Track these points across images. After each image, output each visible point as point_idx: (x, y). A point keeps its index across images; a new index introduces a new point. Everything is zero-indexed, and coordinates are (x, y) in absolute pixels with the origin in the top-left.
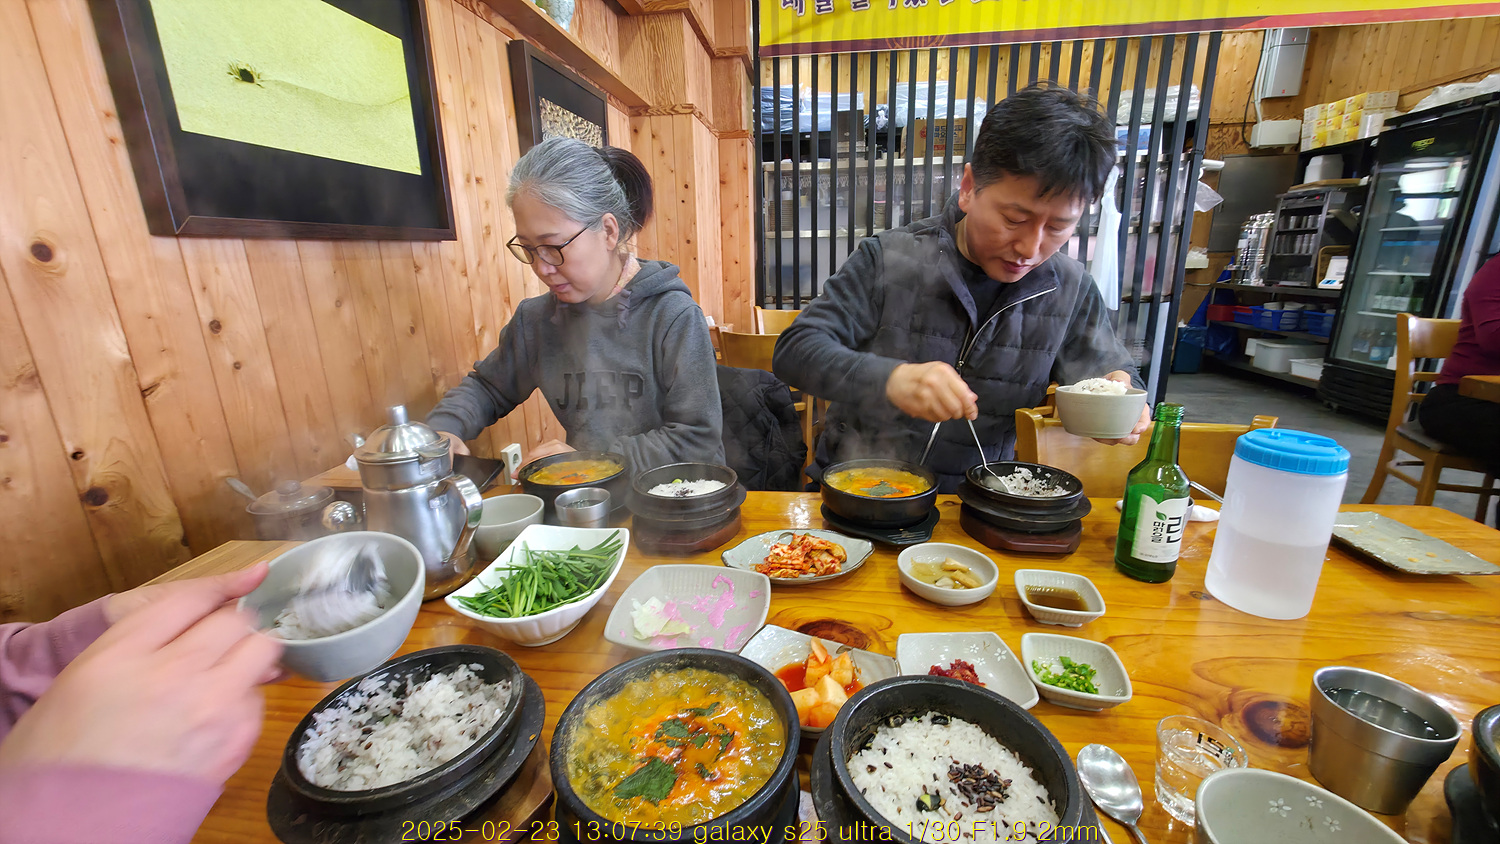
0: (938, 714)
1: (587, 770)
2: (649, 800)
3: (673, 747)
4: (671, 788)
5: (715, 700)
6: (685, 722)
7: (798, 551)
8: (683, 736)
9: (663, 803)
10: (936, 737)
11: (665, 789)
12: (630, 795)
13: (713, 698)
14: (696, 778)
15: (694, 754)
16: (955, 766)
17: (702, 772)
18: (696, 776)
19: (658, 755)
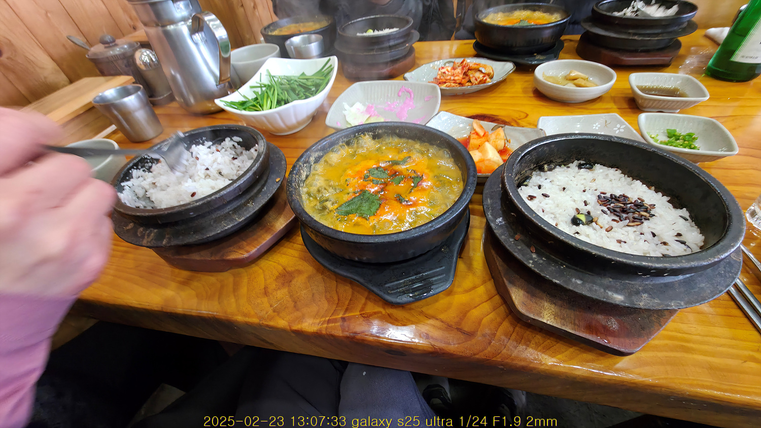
0: (582, 162)
1: (316, 198)
2: (362, 216)
3: (377, 184)
4: (377, 209)
5: (406, 155)
6: (385, 169)
7: (459, 70)
8: (384, 177)
9: (372, 218)
10: (583, 177)
11: (373, 209)
12: (347, 213)
13: (405, 154)
14: (395, 203)
15: (393, 189)
16: (603, 195)
17: (399, 199)
18: (396, 202)
19: (367, 189)
